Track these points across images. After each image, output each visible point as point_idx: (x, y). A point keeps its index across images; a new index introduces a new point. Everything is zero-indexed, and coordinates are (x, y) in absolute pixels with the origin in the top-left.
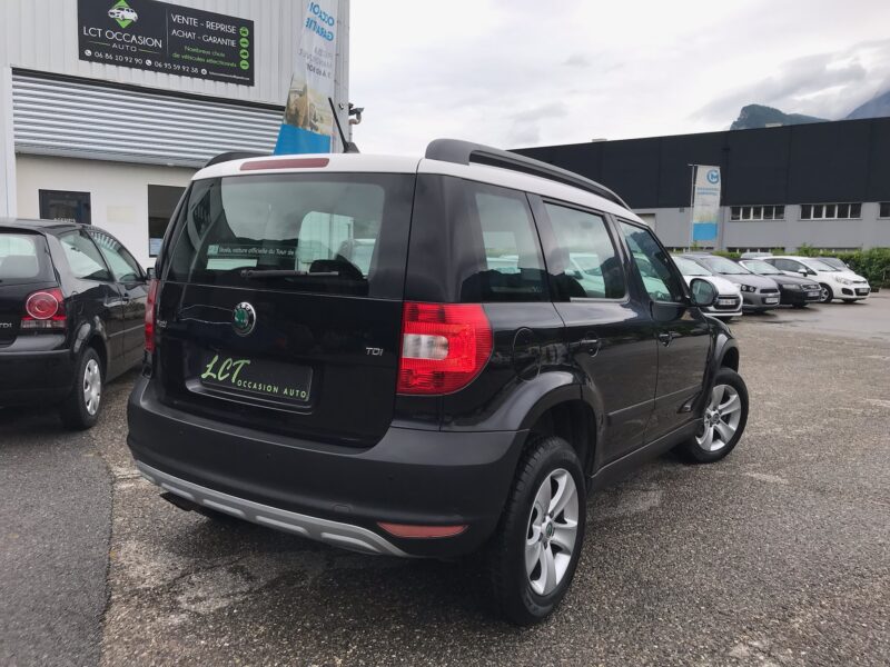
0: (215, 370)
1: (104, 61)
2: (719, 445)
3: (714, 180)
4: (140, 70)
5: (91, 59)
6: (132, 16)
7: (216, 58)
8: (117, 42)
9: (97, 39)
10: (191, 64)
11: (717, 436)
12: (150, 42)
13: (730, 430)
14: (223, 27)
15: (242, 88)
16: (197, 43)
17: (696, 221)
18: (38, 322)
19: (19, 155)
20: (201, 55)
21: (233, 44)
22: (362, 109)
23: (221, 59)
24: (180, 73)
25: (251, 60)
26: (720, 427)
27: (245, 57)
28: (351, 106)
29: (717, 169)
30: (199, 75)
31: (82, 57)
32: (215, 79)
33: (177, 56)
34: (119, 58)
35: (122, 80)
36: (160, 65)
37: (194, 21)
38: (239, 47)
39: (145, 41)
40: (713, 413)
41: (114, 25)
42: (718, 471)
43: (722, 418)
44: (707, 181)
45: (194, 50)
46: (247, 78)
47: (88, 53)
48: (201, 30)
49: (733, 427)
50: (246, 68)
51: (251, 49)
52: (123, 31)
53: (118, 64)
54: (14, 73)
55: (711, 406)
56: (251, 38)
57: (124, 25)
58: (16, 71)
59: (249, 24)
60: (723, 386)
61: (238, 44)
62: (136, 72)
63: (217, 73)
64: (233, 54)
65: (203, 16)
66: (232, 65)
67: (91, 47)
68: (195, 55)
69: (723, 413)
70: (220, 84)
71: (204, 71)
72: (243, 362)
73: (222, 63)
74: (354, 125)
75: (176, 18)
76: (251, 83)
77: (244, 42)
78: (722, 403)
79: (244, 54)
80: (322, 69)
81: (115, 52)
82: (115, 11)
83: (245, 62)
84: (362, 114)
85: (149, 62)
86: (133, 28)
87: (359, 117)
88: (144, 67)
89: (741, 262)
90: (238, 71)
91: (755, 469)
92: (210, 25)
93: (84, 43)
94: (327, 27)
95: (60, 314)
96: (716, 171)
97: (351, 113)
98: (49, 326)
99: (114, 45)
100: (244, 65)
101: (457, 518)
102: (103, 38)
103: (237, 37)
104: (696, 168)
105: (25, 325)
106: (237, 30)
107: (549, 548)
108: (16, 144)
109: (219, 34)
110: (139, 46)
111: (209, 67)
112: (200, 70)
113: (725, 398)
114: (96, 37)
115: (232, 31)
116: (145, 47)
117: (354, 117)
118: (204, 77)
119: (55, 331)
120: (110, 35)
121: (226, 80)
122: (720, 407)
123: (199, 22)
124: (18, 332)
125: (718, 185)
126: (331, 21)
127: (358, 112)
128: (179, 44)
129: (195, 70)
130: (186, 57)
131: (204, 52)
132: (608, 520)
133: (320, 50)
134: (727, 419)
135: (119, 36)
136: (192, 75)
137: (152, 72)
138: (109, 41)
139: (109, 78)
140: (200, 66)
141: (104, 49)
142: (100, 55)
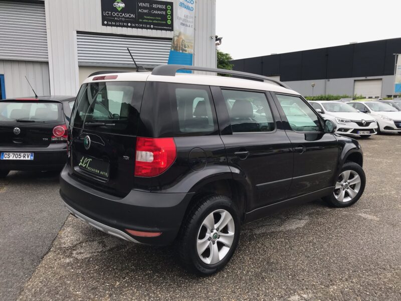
0: (82, 163)
1: (112, 25)
2: (348, 199)
5: (107, 25)
6: (122, 5)
7: (157, 20)
8: (117, 17)
10: (147, 23)
11: (347, 195)
12: (130, 16)
13: (355, 192)
14: (160, 6)
15: (168, 32)
16: (149, 14)
17: (397, 82)
18: (58, 138)
19: (80, 67)
20: (151, 19)
21: (164, 13)
22: (222, 38)
23: (159, 20)
24: (142, 28)
25: (172, 20)
26: (349, 191)
28: (216, 37)
30: (150, 28)
31: (103, 24)
32: (157, 29)
33: (141, 20)
34: (118, 24)
35: (119, 33)
36: (134, 25)
37: (147, 5)
38: (167, 14)
39: (128, 16)
40: (344, 184)
41: (115, 10)
42: (344, 212)
43: (350, 186)
45: (148, 17)
46: (171, 28)
47: (106, 22)
48: (151, 8)
49: (357, 191)
50: (169, 23)
51: (172, 15)
52: (119, 12)
53: (117, 26)
54: (77, 33)
55: (343, 181)
56: (172, 10)
57: (119, 9)
58: (78, 32)
59: (171, 4)
60: (349, 171)
61: (166, 13)
62: (125, 29)
63: (158, 27)
64: (164, 18)
65: (151, 2)
66: (164, 22)
67: (107, 20)
68: (148, 19)
69: (351, 184)
70: (159, 31)
71: (152, 26)
72: (90, 160)
73: (159, 22)
74: (218, 46)
75: (141, 4)
76: (172, 30)
77: (169, 12)
78: (350, 179)
79: (169, 17)
80: (188, 24)
81: (116, 21)
82: (116, 4)
84: (222, 40)
85: (129, 24)
86: (123, 10)
87: (220, 42)
88: (127, 27)
90: (167, 25)
91: (365, 212)
92: (154, 6)
93: (104, 18)
94: (190, 5)
95: (65, 135)
97: (217, 40)
98: (62, 139)
99: (116, 18)
100: (169, 22)
101: (156, 229)
102: (111, 16)
103: (166, 10)
104: (397, 56)
105: (54, 139)
106: (166, 7)
107: (216, 244)
108: (79, 62)
109: (158, 9)
110: (125, 18)
111: (154, 24)
112: (150, 26)
113: (352, 176)
114: (109, 16)
115: (164, 7)
116: (128, 18)
117: (218, 42)
118: (152, 29)
119: (65, 142)
120: (114, 14)
121: (161, 29)
122: (348, 181)
123: (150, 5)
124: (51, 142)
126: (192, 2)
127: (220, 39)
128: (141, 16)
129: (148, 26)
130: (144, 21)
131: (152, 18)
132: (273, 232)
133: (187, 16)
134: (353, 187)
135: (118, 14)
136: (147, 28)
137: (131, 29)
138: (113, 17)
139: (114, 32)
140: (150, 24)
141: (111, 21)
142: (110, 23)
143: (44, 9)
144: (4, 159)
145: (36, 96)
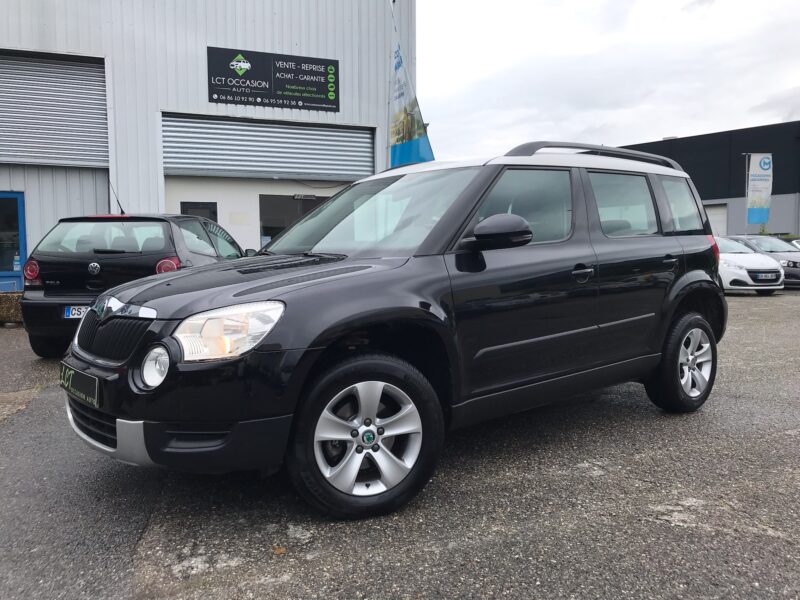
1: (226, 102)
3: (766, 167)
4: (252, 107)
5: (217, 101)
6: (246, 66)
7: (309, 92)
8: (236, 87)
9: (222, 86)
10: (291, 98)
12: (260, 84)
14: (314, 68)
15: (331, 114)
16: (296, 82)
17: (749, 206)
19: (167, 177)
20: (298, 91)
21: (323, 80)
22: (428, 124)
23: (313, 92)
24: (282, 106)
25: (337, 92)
27: (332, 89)
29: (770, 156)
30: (297, 107)
31: (211, 100)
32: (309, 108)
33: (279, 93)
34: (237, 99)
35: (239, 116)
36: (267, 101)
37: (292, 65)
38: (327, 82)
39: (256, 84)
41: (233, 73)
44: (760, 169)
45: (293, 87)
46: (334, 106)
47: (215, 96)
48: (298, 71)
50: (332, 98)
51: (337, 83)
52: (240, 78)
53: (236, 103)
54: (163, 116)
56: (336, 74)
57: (241, 73)
58: (165, 114)
59: (335, 63)
61: (326, 79)
62: (250, 108)
63: (311, 104)
64: (322, 88)
65: (299, 60)
66: (323, 96)
67: (217, 92)
68: (294, 91)
70: (313, 113)
71: (300, 103)
73: (314, 95)
75: (280, 64)
76: (337, 110)
77: (331, 78)
79: (331, 87)
81: (234, 94)
82: (234, 63)
83: (332, 94)
85: (259, 100)
86: (248, 75)
88: (255, 104)
89: (794, 242)
90: (327, 101)
92: (305, 67)
93: (212, 89)
96: (768, 157)
99: (234, 89)
102: (226, 85)
103: (325, 74)
104: (749, 157)
106: (326, 69)
108: (165, 168)
109: (311, 73)
110: (251, 88)
111: (304, 100)
112: (297, 103)
114: (221, 84)
115: (322, 70)
116: (256, 88)
118: (300, 108)
120: (231, 82)
121: (317, 109)
123: (296, 65)
125: (770, 172)
128: (281, 84)
129: (294, 103)
130: (286, 93)
131: (300, 88)
135: (237, 82)
136: (291, 107)
137: (261, 107)
138: (230, 86)
139: (230, 114)
140: (297, 99)
141: (226, 93)
142: (224, 98)
143: (104, 72)
144: (71, 317)
145: (123, 212)
